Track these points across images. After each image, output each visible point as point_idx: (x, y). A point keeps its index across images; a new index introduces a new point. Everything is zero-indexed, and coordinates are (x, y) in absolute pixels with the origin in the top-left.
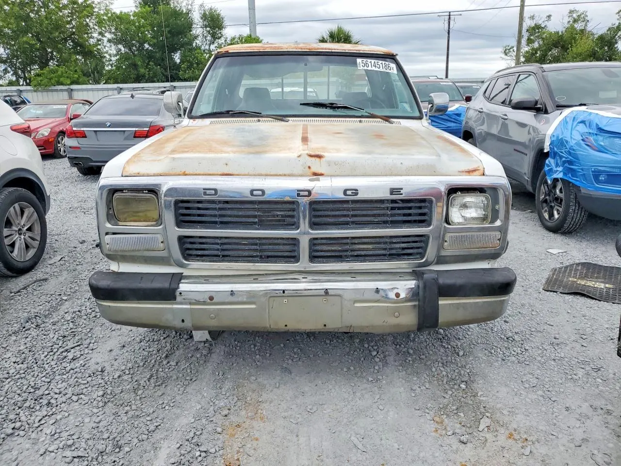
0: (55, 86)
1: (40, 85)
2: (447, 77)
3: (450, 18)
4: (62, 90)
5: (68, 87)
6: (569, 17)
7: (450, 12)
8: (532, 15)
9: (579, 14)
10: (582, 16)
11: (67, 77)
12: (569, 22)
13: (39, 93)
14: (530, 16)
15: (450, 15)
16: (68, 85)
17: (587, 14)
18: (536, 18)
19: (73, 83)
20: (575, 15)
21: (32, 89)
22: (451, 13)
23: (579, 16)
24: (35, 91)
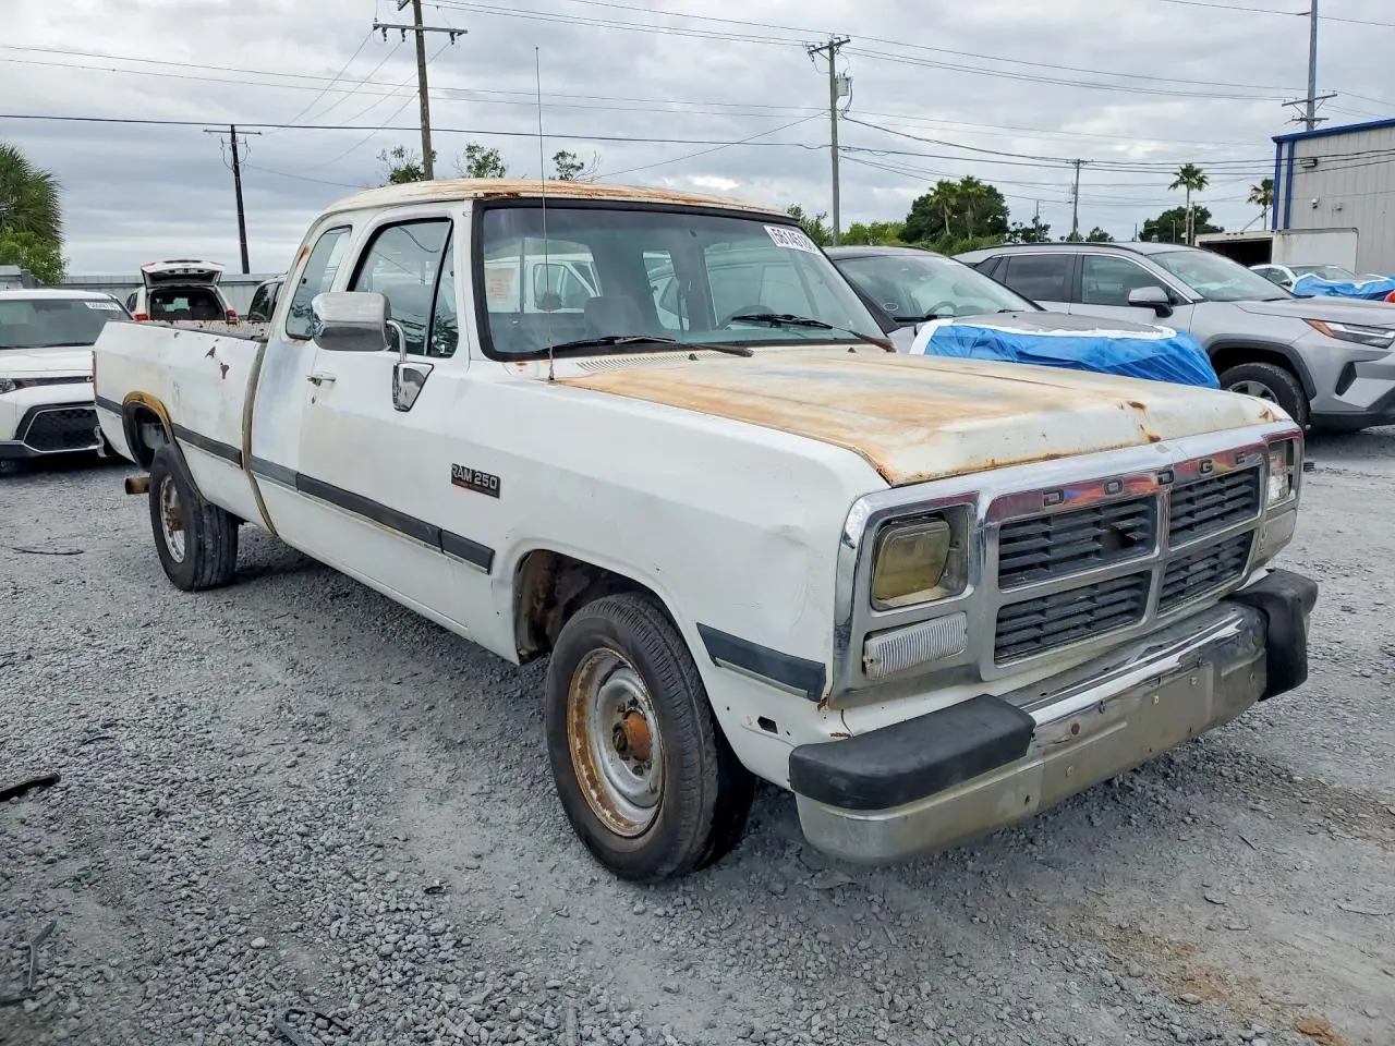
2: (246, 270)
3: (233, 138)
6: (468, 157)
7: (232, 126)
8: (398, 147)
9: (485, 154)
10: (491, 159)
12: (470, 167)
14: (393, 150)
15: (233, 132)
17: (500, 155)
18: (408, 155)
20: (478, 156)
22: (236, 128)
23: (485, 158)
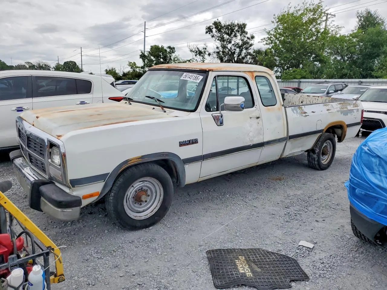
0: (292, 79)
1: (285, 79)
4: (296, 82)
5: (299, 80)
11: (300, 75)
13: (284, 83)
16: (299, 79)
19: (301, 78)
21: (281, 81)
24: (282, 82)
